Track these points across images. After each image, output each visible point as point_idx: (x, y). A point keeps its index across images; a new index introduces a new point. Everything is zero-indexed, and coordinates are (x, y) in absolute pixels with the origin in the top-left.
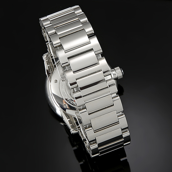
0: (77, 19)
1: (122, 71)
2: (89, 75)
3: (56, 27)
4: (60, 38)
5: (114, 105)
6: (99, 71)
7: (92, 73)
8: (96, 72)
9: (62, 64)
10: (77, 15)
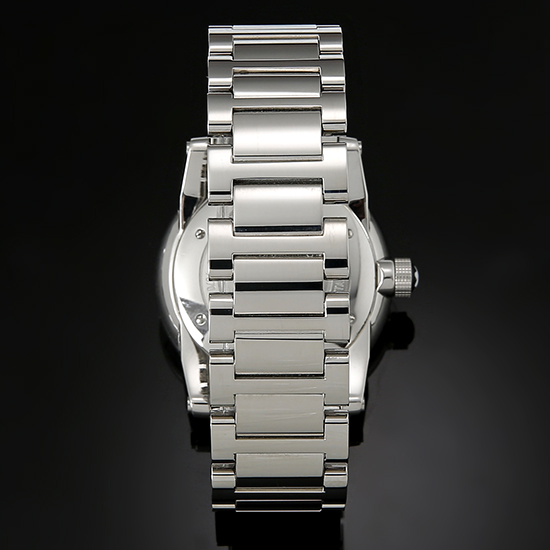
0: (315, 69)
1: (416, 274)
2: (278, 256)
3: (241, 73)
4: (234, 111)
5: (323, 375)
6: (315, 255)
7: (291, 255)
8: (303, 256)
9: (212, 193)
10: (322, 57)
